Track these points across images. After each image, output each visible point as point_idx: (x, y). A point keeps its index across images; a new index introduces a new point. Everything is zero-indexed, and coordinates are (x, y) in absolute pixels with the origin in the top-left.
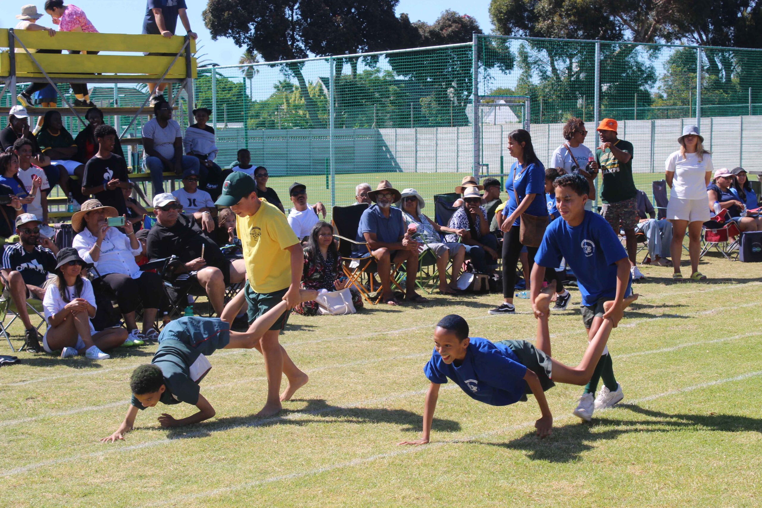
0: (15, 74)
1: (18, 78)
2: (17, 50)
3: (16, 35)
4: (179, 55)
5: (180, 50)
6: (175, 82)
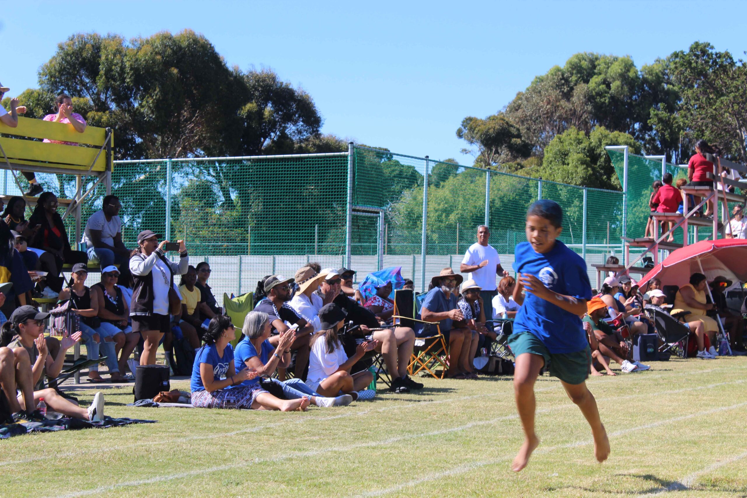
4: (103, 148)
5: (104, 143)
6: (96, 174)
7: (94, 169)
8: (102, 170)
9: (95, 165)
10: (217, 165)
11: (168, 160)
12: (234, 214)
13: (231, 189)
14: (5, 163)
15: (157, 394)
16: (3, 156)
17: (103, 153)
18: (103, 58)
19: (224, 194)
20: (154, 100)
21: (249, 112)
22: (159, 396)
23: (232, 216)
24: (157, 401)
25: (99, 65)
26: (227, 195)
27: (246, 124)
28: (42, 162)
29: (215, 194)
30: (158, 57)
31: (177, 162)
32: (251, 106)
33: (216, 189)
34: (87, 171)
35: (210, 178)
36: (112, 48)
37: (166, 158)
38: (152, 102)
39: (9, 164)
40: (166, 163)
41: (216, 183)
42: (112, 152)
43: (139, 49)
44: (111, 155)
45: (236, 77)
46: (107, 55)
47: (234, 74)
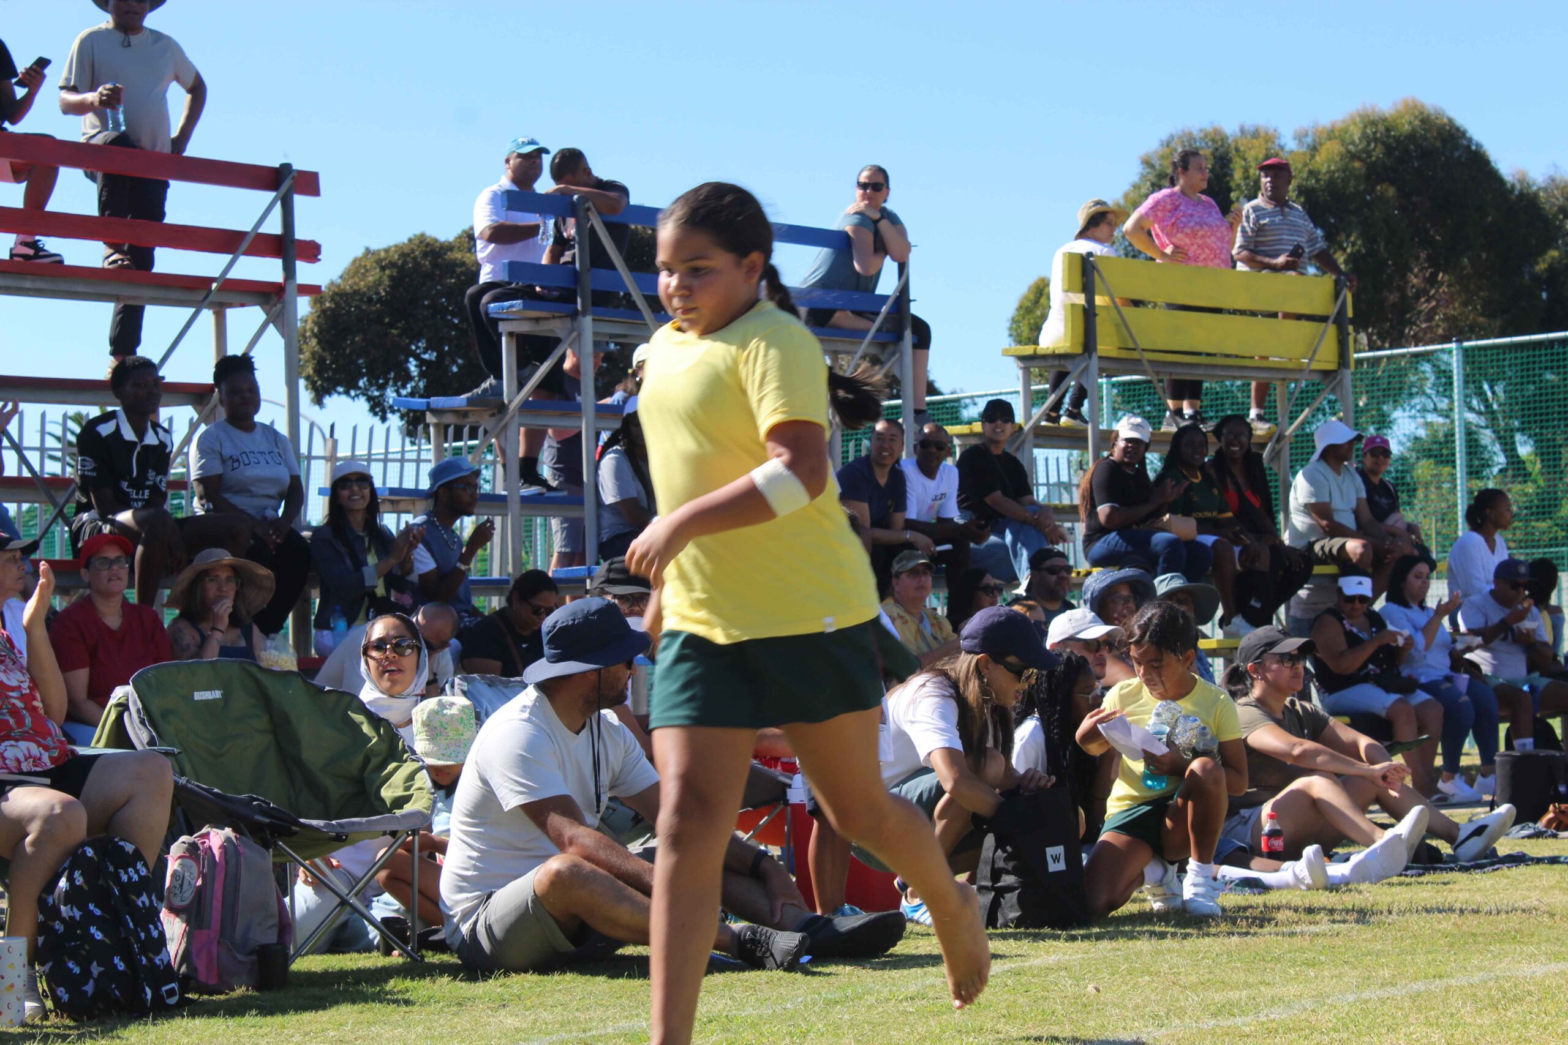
0: (1095, 349)
1: (1101, 358)
2: (1099, 300)
3: (1100, 266)
4: (1332, 319)
5: (1333, 311)
6: (1316, 378)
7: (1315, 366)
8: (1331, 366)
9: (1317, 358)
10: (1486, 387)
11: (1453, 346)
12: (1530, 489)
13: (1518, 437)
14: (1138, 361)
15: (1546, 811)
16: (1132, 346)
17: (1331, 330)
18: (1238, 175)
19: (1505, 451)
20: (1349, 255)
21: (1551, 268)
22: (1550, 815)
23: (1526, 495)
24: (1549, 824)
25: (1230, 190)
26: (1509, 449)
27: (1544, 295)
28: (1208, 355)
29: (1485, 447)
30: (1357, 164)
31: (1473, 348)
32: (1554, 253)
33: (1487, 437)
34: (1301, 370)
35: (1471, 417)
36: (1255, 154)
37: (1450, 341)
38: (1346, 262)
39: (1147, 366)
40: (1450, 352)
41: (1487, 427)
42: (1351, 329)
43: (1314, 149)
44: (1348, 334)
45: (1522, 195)
46: (1246, 170)
47: (1518, 186)
